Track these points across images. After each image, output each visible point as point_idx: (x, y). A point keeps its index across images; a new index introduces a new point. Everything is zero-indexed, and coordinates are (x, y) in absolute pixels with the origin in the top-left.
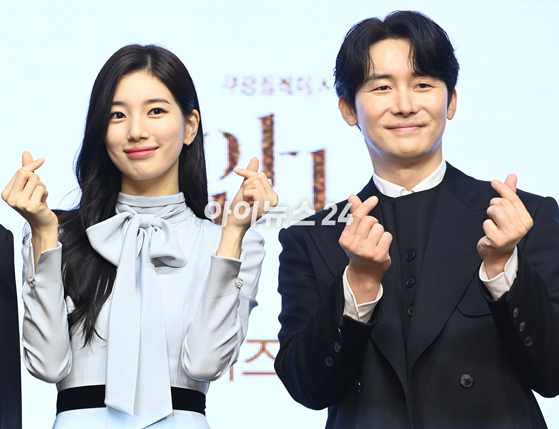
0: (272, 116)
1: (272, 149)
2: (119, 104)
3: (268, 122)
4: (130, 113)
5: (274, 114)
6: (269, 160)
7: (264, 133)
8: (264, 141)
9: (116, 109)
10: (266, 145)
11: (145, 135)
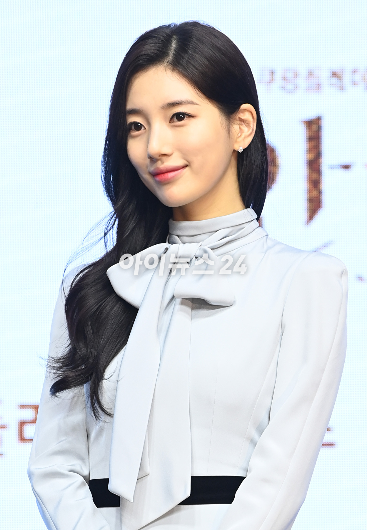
0: (319, 119)
1: (319, 161)
2: (135, 112)
3: (314, 127)
4: (149, 123)
5: (321, 117)
6: (315, 176)
7: (309, 141)
8: (310, 150)
9: (132, 119)
10: (312, 156)
11: (165, 151)
